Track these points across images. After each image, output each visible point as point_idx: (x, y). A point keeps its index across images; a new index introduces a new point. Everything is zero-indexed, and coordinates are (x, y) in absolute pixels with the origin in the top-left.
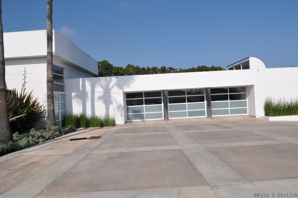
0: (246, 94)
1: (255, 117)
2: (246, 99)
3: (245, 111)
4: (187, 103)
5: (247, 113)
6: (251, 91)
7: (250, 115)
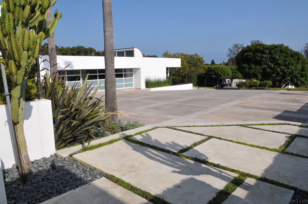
0: (132, 74)
1: (140, 89)
2: (132, 77)
3: (132, 85)
4: (98, 80)
5: (133, 86)
6: (137, 71)
7: (136, 87)
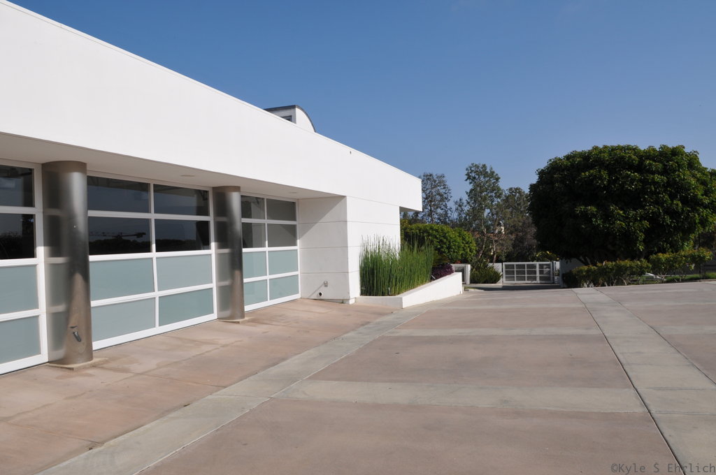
1: (343, 302)
2: (295, 244)
6: (324, 215)
7: (315, 296)
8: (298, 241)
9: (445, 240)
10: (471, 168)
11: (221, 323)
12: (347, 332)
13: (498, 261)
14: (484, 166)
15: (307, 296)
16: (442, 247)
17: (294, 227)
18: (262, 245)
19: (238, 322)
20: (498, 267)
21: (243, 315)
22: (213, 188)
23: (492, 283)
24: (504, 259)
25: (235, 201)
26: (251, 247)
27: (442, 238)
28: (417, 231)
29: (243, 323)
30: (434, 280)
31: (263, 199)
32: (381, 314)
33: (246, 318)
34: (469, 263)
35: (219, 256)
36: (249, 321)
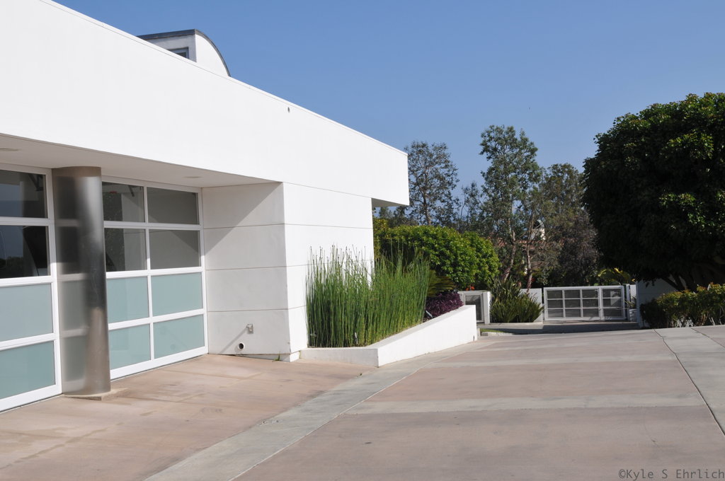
1: (280, 358)
6: (245, 214)
7: (232, 350)
8: (203, 258)
9: (448, 252)
10: (489, 133)
11: (68, 402)
12: (286, 409)
13: (536, 285)
14: (511, 130)
15: (218, 349)
16: (444, 264)
17: (195, 234)
18: (141, 266)
19: (99, 399)
20: (536, 295)
21: (107, 385)
22: (54, 170)
23: (528, 322)
24: (545, 282)
25: (92, 191)
26: (123, 269)
27: (444, 249)
28: (403, 238)
29: (109, 399)
30: (431, 318)
31: (142, 188)
32: (344, 377)
33: (113, 391)
34: (488, 290)
35: (66, 287)
36: (117, 396)
